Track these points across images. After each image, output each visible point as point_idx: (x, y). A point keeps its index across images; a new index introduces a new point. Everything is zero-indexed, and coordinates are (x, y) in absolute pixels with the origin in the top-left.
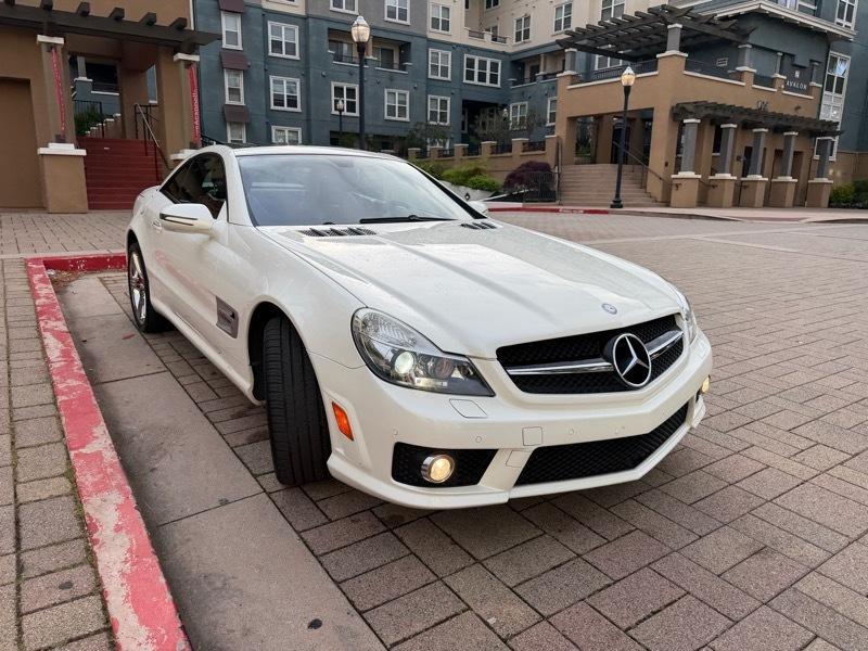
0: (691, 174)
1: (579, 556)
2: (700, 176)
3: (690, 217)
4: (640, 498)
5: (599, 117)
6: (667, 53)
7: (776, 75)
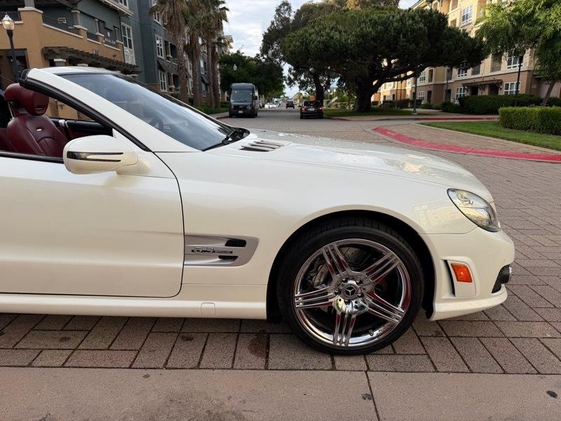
6: (26, 8)
7: (98, 33)
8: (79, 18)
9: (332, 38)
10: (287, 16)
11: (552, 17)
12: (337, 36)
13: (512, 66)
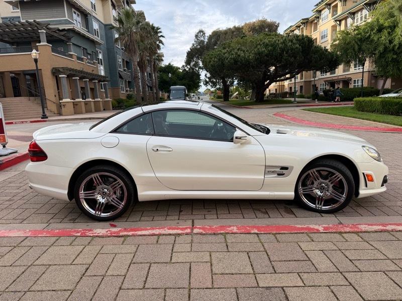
0: (68, 100)
2: (73, 101)
6: (41, 44)
7: (83, 57)
8: (72, 47)
9: (239, 56)
10: (202, 39)
11: (382, 39)
12: (242, 54)
13: (357, 68)
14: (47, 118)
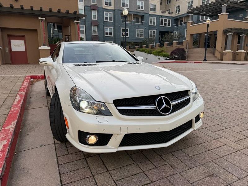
0: (230, 51)
1: (143, 172)
2: (233, 51)
3: (228, 63)
4: (173, 153)
5: (200, 34)
6: (222, 14)
14: (206, 61)
